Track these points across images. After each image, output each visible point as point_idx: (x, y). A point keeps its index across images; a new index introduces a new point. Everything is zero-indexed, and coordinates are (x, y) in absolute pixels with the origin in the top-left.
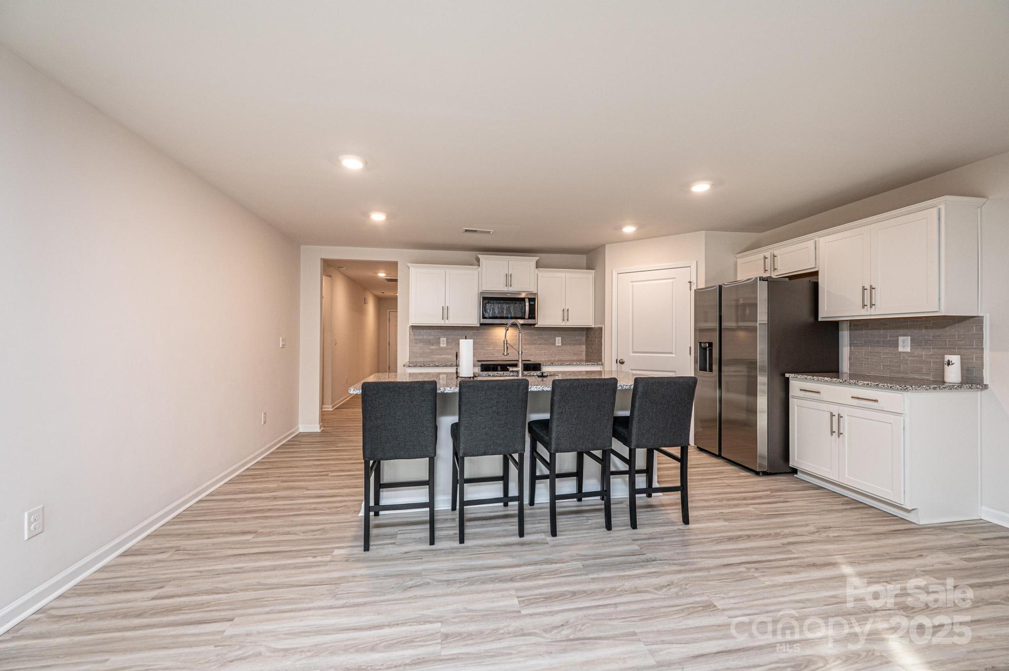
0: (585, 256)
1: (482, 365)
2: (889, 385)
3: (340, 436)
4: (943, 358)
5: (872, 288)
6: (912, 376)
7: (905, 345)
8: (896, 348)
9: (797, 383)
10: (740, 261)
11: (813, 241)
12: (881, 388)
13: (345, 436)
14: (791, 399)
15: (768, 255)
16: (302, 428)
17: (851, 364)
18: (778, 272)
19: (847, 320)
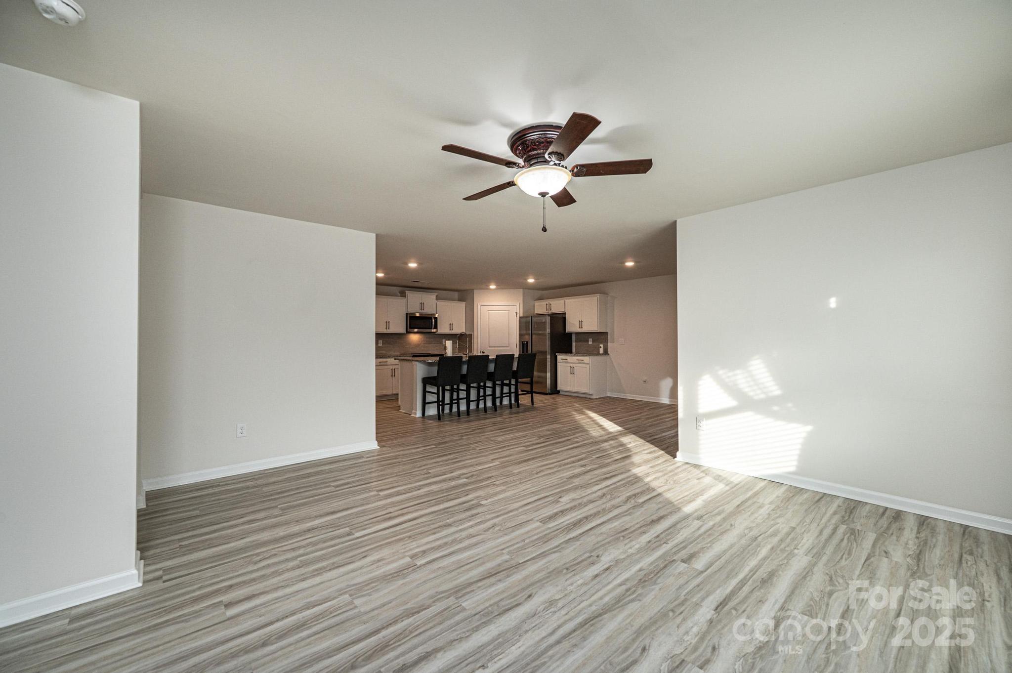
0: (459, 293)
4: (599, 346)
5: (582, 321)
7: (590, 342)
8: (588, 343)
9: (560, 357)
10: (536, 304)
11: (564, 301)
14: (558, 364)
15: (548, 303)
17: (576, 350)
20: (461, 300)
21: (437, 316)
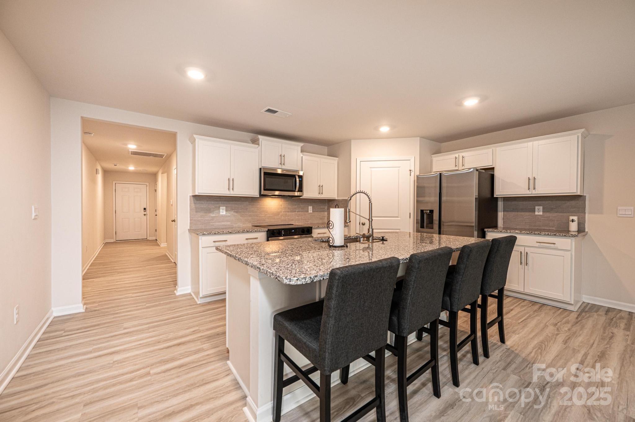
0: (326, 147)
1: (269, 231)
2: (564, 234)
3: (117, 313)
4: (569, 219)
6: (543, 228)
7: (539, 211)
8: (534, 213)
10: (434, 159)
11: (491, 149)
12: (557, 236)
13: (123, 312)
16: (57, 311)
18: (464, 167)
19: (502, 197)
20: (332, 154)
21: (301, 173)
